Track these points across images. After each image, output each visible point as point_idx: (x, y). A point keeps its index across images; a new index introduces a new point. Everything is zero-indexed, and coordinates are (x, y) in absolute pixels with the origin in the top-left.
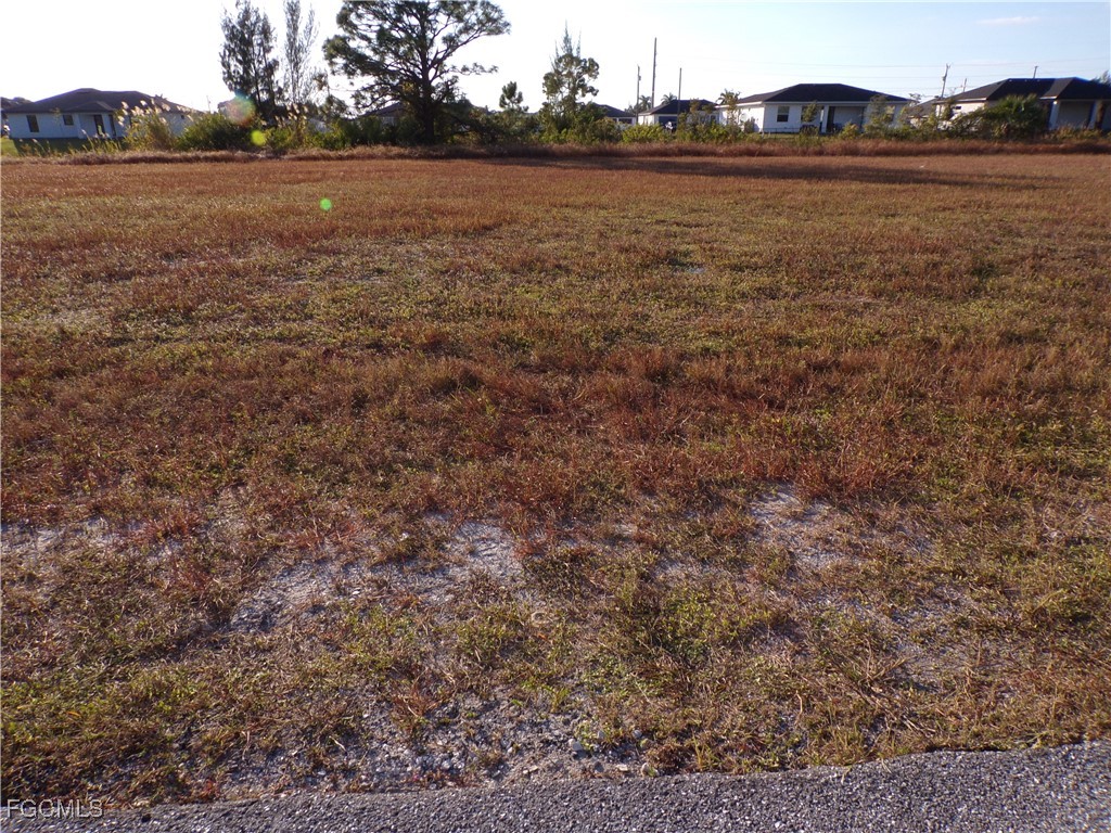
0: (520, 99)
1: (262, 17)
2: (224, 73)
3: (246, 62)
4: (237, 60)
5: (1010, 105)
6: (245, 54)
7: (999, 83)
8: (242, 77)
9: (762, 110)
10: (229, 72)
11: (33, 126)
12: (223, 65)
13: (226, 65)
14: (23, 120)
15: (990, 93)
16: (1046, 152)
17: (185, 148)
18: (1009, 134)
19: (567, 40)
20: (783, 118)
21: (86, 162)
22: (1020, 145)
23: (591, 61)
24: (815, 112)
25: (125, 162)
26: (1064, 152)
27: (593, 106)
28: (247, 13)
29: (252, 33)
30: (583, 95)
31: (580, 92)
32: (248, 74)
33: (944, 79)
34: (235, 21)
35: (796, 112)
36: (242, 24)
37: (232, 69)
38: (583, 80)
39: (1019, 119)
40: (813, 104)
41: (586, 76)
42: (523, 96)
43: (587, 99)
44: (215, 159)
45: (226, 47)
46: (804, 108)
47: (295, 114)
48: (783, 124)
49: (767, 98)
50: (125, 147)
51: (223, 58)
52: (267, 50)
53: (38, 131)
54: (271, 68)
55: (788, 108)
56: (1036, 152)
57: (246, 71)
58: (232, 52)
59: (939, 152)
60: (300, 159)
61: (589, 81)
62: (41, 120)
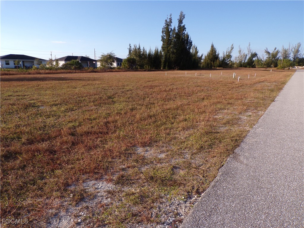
5: (74, 62)
7: (66, 57)
15: (65, 59)
16: (85, 72)
18: (75, 69)
20: (8, 64)
22: (79, 71)
24: (19, 62)
26: (89, 72)
33: (51, 55)
35: (11, 62)
39: (76, 65)
40: (17, 60)
46: (14, 61)
48: (8, 66)
55: (9, 61)
56: (83, 72)
59: (62, 73)
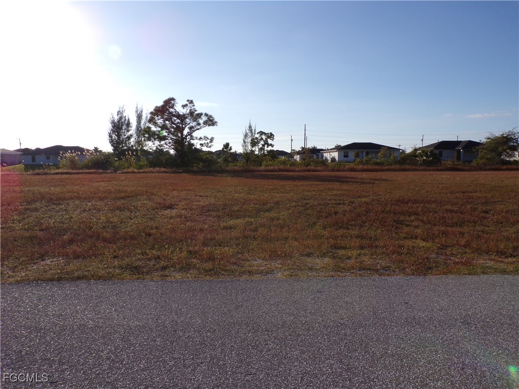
0: (231, 149)
1: (127, 119)
2: (110, 140)
3: (119, 136)
4: (116, 135)
6: (119, 133)
7: (438, 143)
8: (117, 141)
9: (337, 153)
10: (112, 140)
11: (34, 160)
12: (110, 137)
13: (110, 136)
14: (30, 157)
15: (434, 147)
17: (82, 169)
19: (250, 127)
20: (346, 156)
21: (38, 174)
23: (271, 133)
25: (54, 174)
27: (272, 151)
28: (121, 118)
29: (122, 125)
30: (267, 147)
31: (266, 146)
32: (119, 140)
33: (422, 140)
34: (116, 121)
35: (352, 154)
36: (119, 122)
37: (113, 138)
38: (267, 141)
41: (269, 140)
42: (232, 148)
43: (270, 148)
44: (89, 173)
45: (112, 130)
46: (355, 152)
47: (130, 155)
48: (346, 159)
49: (339, 148)
50: (58, 168)
51: (110, 134)
52: (128, 131)
53: (35, 162)
54: (129, 138)
55: (348, 152)
57: (119, 138)
58: (114, 132)
60: (124, 173)
61: (270, 141)
62: (37, 157)
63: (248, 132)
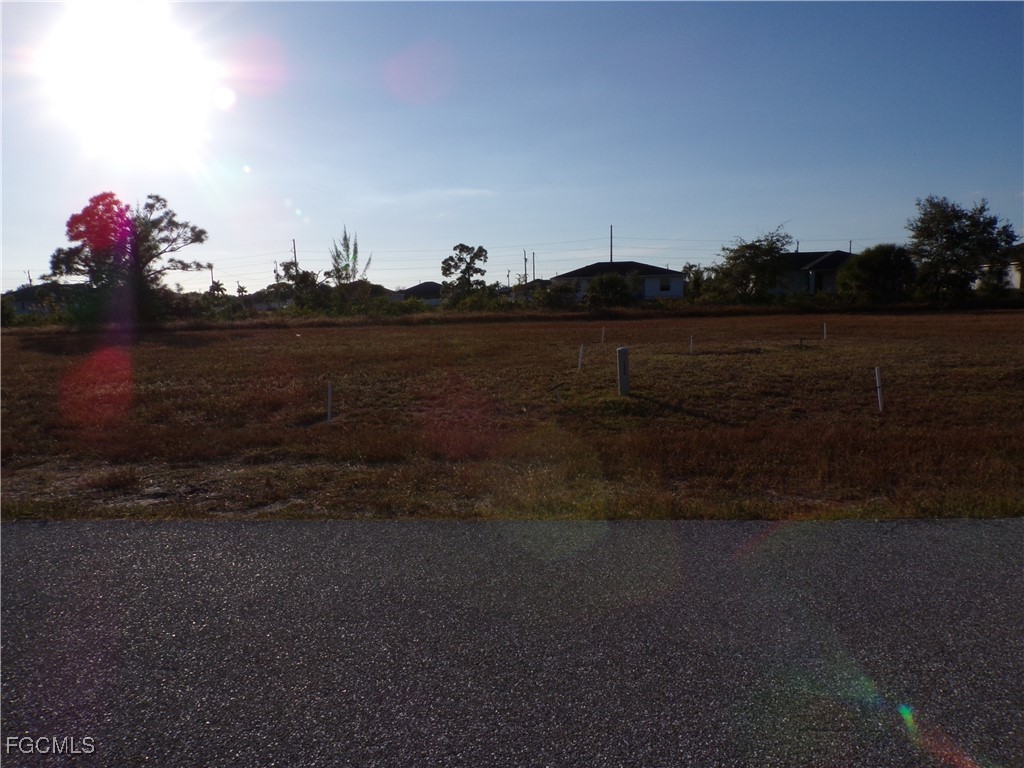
23: (480, 248)
38: (474, 264)
41: (476, 261)
43: (477, 278)
61: (478, 264)
63: (341, 249)
